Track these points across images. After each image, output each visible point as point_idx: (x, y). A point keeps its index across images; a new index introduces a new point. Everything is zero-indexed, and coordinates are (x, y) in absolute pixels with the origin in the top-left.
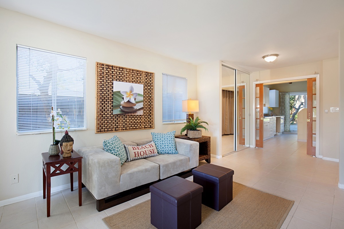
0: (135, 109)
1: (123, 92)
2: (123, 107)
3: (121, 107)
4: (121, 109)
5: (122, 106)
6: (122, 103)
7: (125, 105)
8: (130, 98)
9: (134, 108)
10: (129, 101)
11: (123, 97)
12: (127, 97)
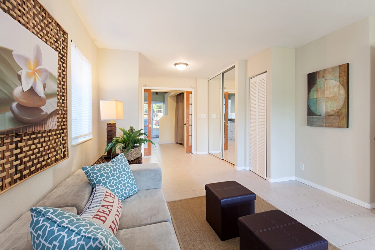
0: (44, 113)
1: (20, 57)
2: (19, 106)
3: (14, 105)
4: (13, 112)
5: (17, 103)
6: (17, 92)
7: (24, 102)
8: (35, 82)
9: (43, 111)
10: (32, 90)
11: (19, 73)
12: (29, 75)
